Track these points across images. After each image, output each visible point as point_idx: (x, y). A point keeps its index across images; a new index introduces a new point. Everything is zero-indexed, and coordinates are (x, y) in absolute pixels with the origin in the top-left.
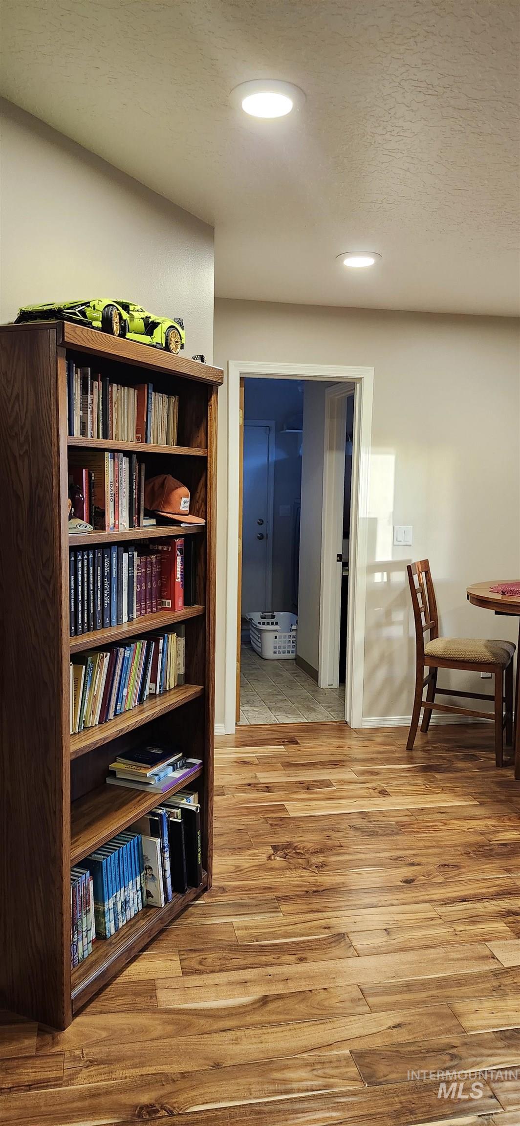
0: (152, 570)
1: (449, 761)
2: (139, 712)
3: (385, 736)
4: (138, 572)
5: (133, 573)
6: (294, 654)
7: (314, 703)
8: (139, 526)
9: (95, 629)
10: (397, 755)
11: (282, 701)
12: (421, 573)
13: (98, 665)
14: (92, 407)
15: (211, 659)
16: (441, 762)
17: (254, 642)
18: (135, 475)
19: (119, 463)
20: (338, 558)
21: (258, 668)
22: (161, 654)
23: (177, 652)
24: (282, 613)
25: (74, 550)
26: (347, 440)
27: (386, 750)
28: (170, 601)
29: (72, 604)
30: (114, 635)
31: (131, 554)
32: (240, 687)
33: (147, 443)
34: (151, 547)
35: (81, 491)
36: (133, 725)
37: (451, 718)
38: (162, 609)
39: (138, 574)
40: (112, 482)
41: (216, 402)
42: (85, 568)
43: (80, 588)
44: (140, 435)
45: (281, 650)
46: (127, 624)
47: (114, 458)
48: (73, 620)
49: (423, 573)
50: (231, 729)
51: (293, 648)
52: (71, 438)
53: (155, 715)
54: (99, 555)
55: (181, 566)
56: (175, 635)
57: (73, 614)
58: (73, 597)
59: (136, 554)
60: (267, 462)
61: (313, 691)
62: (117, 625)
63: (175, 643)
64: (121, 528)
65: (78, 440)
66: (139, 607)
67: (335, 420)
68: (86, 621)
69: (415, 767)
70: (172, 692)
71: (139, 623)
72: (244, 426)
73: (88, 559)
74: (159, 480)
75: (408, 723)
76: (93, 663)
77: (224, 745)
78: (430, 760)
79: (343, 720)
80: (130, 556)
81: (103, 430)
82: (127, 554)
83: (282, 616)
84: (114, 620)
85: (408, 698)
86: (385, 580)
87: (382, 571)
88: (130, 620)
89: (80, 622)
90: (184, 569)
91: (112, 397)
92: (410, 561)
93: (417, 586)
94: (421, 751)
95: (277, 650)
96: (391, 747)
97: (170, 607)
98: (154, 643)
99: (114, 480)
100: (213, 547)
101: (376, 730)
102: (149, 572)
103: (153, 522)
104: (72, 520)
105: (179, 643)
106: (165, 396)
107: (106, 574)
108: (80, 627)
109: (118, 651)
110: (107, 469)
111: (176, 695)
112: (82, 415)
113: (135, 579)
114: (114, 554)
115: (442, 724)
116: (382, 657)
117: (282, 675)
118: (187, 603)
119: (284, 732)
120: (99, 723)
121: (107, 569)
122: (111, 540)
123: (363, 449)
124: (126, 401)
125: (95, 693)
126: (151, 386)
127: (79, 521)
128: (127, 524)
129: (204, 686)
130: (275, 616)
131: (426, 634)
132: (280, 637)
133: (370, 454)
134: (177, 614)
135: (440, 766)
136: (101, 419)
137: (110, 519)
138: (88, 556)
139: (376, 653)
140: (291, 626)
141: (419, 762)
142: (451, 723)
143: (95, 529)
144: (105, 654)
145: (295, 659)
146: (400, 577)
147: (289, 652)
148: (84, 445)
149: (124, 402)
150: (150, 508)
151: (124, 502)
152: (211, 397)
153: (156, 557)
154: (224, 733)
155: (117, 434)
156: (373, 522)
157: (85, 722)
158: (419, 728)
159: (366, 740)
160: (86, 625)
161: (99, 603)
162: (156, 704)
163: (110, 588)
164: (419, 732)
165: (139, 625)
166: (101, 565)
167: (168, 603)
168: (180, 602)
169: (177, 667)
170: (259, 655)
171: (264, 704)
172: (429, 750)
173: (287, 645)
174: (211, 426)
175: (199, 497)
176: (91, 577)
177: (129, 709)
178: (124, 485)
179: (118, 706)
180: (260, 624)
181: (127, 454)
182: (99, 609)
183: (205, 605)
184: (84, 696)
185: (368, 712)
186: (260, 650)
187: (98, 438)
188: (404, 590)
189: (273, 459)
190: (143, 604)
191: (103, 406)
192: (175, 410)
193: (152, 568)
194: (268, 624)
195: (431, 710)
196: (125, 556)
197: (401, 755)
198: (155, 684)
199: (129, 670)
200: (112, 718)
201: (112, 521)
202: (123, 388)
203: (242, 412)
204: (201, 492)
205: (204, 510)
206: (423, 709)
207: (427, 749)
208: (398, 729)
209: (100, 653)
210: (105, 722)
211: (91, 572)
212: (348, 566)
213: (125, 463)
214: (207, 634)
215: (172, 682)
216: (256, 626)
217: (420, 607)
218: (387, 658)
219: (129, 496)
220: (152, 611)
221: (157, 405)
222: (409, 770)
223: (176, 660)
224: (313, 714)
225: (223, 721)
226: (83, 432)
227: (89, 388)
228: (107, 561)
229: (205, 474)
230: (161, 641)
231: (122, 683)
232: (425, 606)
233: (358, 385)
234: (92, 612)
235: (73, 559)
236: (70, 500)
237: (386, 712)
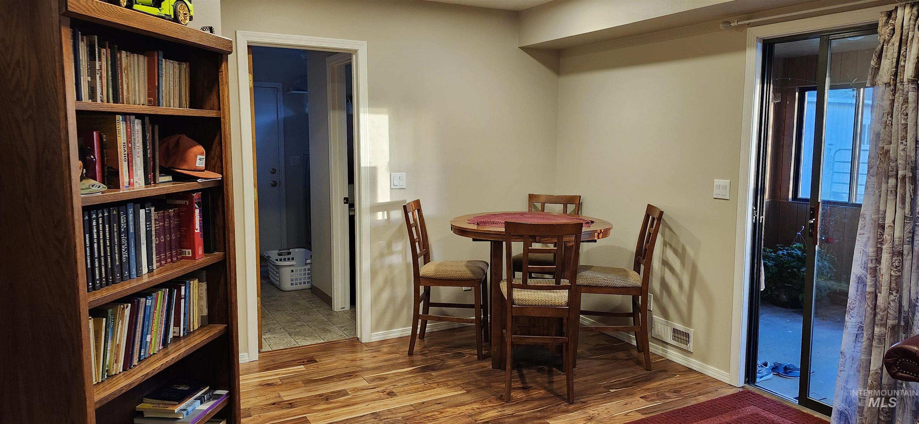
0: (170, 223)
1: (442, 360)
2: (163, 355)
3: (390, 346)
4: (157, 225)
5: (151, 227)
6: (310, 284)
7: (329, 325)
8: (155, 183)
9: (113, 282)
10: (401, 361)
11: (300, 326)
12: (414, 210)
13: (119, 316)
14: (101, 73)
15: (233, 300)
16: (436, 362)
17: (273, 278)
18: (148, 135)
19: (132, 125)
20: (345, 201)
21: (278, 300)
22: (184, 300)
23: (199, 296)
24: (297, 250)
25: (87, 210)
26: (347, 101)
27: (392, 357)
28: (190, 250)
29: (89, 261)
30: (135, 287)
31: (148, 210)
32: (262, 318)
33: (159, 106)
34: (169, 202)
35: (92, 152)
36: (158, 368)
37: (443, 325)
38: (183, 258)
39: (157, 228)
40: (125, 143)
41: (226, 69)
42: (101, 225)
43: (96, 245)
44: (152, 99)
45: (298, 282)
46: (147, 276)
47: (126, 121)
48: (90, 276)
49: (416, 211)
50: (255, 356)
51: (308, 279)
52: (79, 102)
53: (180, 356)
54: (115, 212)
55: (200, 217)
56: (196, 281)
57: (90, 271)
58: (88, 254)
59: (153, 209)
60: (276, 118)
61: (328, 315)
62: (137, 277)
63: (197, 289)
64: (136, 186)
65: (87, 103)
66: (159, 259)
67: (336, 84)
68: (104, 276)
69: (416, 369)
70: (196, 333)
71: (160, 273)
72: (254, 87)
73: (103, 217)
74: (173, 140)
75: (409, 333)
76: (113, 315)
77: (249, 371)
78: (427, 361)
79: (354, 337)
80: (147, 211)
81: (113, 94)
82: (144, 210)
83: (296, 252)
84: (134, 272)
85: (408, 313)
86: (386, 218)
87: (383, 211)
88: (150, 271)
89: (98, 278)
90: (203, 220)
91: (121, 64)
92: (405, 201)
93: (412, 222)
94: (420, 355)
95: (294, 282)
96: (396, 355)
97: (191, 256)
98: (176, 290)
99: (127, 141)
100: (230, 199)
101: (383, 342)
102: (167, 225)
103: (169, 178)
104: (84, 181)
105: (201, 288)
106: (176, 64)
107: (123, 230)
108: (98, 282)
109: (139, 301)
110: (119, 131)
111: (201, 335)
112: (90, 80)
113: (153, 233)
114: (131, 211)
115: (436, 330)
116: (386, 282)
117: (299, 304)
118: (207, 250)
119: (303, 354)
120: (123, 370)
121: (123, 225)
122: (126, 198)
123: (361, 110)
124: (136, 66)
125: (118, 343)
126: (161, 53)
127: (92, 182)
128: (142, 182)
129: (228, 324)
130: (291, 252)
131: (421, 260)
132: (296, 271)
133: (367, 114)
134: (197, 262)
135: (436, 365)
136: (110, 83)
137: (124, 178)
138: (103, 214)
139: (380, 278)
140: (306, 261)
141: (418, 365)
142: (443, 329)
143: (109, 188)
144: (125, 305)
145: (311, 289)
146: (398, 215)
147: (305, 283)
148: (93, 109)
149: (134, 68)
150: (166, 166)
151: (139, 162)
152: (222, 64)
153: (174, 211)
154: (248, 361)
155: (128, 98)
156: (373, 170)
157: (108, 371)
158: (418, 336)
159: (375, 352)
160: (104, 280)
161: (117, 258)
162: (181, 345)
163: (128, 243)
164: (417, 340)
165: (160, 276)
166: (117, 222)
167: (188, 252)
168: (200, 251)
169: (200, 310)
170: (277, 288)
171: (284, 331)
172: (426, 353)
173: (303, 277)
174: (223, 90)
175: (215, 154)
176: (107, 234)
177: (154, 354)
178: (137, 145)
179: (142, 352)
180: (278, 261)
181: (139, 116)
182: (117, 264)
183: (225, 251)
184: (106, 347)
185: (376, 327)
186: (277, 283)
187: (108, 102)
188: (401, 226)
189: (282, 115)
190: (163, 255)
191: (112, 72)
192: (187, 75)
193: (170, 221)
194: (285, 260)
195: (426, 321)
196: (142, 212)
197: (404, 361)
198: (179, 328)
199: (151, 317)
200: (137, 364)
201: (126, 179)
202: (132, 55)
203: (251, 76)
204: (216, 149)
205: (220, 166)
206: (420, 321)
207: (424, 352)
208: (401, 339)
209: (121, 305)
210: (130, 368)
211: (107, 229)
212: (354, 207)
213: (138, 126)
214: (228, 278)
215: (196, 324)
216: (274, 263)
217: (415, 238)
218: (390, 282)
219: (143, 155)
220: (172, 261)
221: (168, 71)
222: (411, 372)
223: (199, 303)
224: (329, 335)
225: (247, 350)
226: (92, 95)
227: (97, 55)
228: (123, 218)
229: (218, 134)
230: (183, 288)
231: (145, 330)
232: (419, 238)
233: (354, 56)
234: (110, 267)
235: (87, 218)
236: (80, 162)
237: (391, 326)
